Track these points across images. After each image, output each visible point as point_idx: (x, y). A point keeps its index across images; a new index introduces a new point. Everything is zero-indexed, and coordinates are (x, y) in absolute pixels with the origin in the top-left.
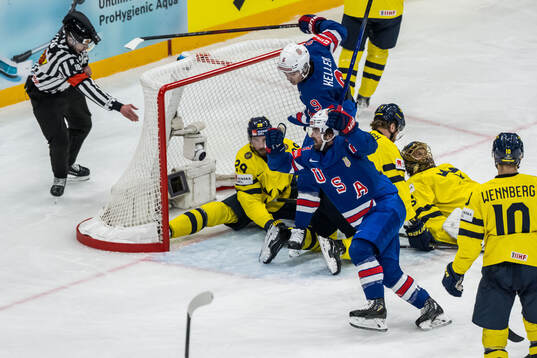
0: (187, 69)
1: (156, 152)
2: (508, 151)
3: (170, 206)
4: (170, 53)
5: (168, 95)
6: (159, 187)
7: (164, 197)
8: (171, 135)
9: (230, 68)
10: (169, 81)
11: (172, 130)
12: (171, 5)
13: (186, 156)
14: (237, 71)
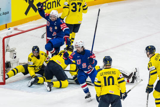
0: (11, 32)
1: (2, 56)
2: (108, 62)
3: (6, 72)
4: (6, 27)
5: (6, 40)
6: (3, 66)
7: (4, 69)
8: (6, 51)
9: (23, 32)
10: (6, 36)
11: (7, 50)
12: (7, 14)
13: (10, 57)
14: (26, 33)
